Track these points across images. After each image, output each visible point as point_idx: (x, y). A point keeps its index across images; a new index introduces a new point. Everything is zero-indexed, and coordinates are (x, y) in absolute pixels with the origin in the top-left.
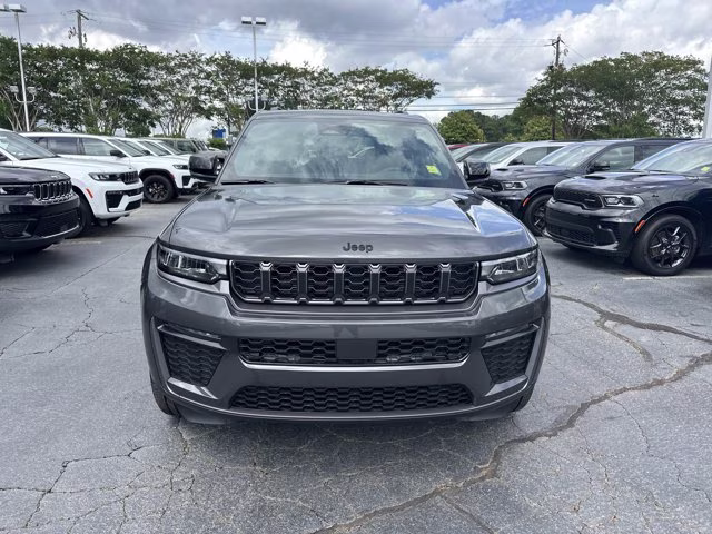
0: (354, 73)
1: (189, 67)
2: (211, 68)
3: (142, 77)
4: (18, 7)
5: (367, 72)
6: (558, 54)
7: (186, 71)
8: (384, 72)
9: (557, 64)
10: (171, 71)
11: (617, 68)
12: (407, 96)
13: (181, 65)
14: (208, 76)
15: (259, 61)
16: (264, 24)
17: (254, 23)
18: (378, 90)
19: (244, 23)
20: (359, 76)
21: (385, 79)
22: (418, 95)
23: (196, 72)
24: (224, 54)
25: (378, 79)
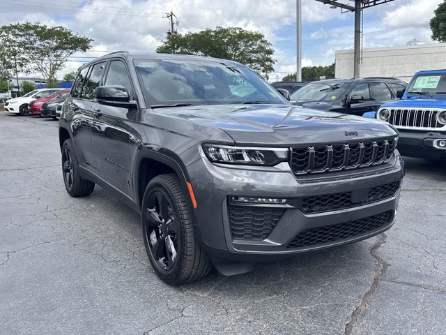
0: (15, 27)
5: (28, 27)
6: (172, 24)
8: (43, 28)
9: (173, 31)
11: (216, 36)
12: (65, 49)
18: (38, 42)
20: (21, 30)
21: (44, 34)
22: (74, 48)
25: (38, 33)
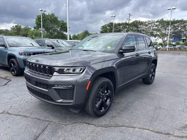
1: (151, 24)
2: (158, 24)
3: (139, 28)
4: (114, 15)
7: (150, 25)
10: (146, 25)
13: (149, 24)
14: (157, 26)
15: (172, 20)
16: (175, 9)
17: (172, 9)
19: (168, 9)
23: (153, 25)
24: (161, 19)
